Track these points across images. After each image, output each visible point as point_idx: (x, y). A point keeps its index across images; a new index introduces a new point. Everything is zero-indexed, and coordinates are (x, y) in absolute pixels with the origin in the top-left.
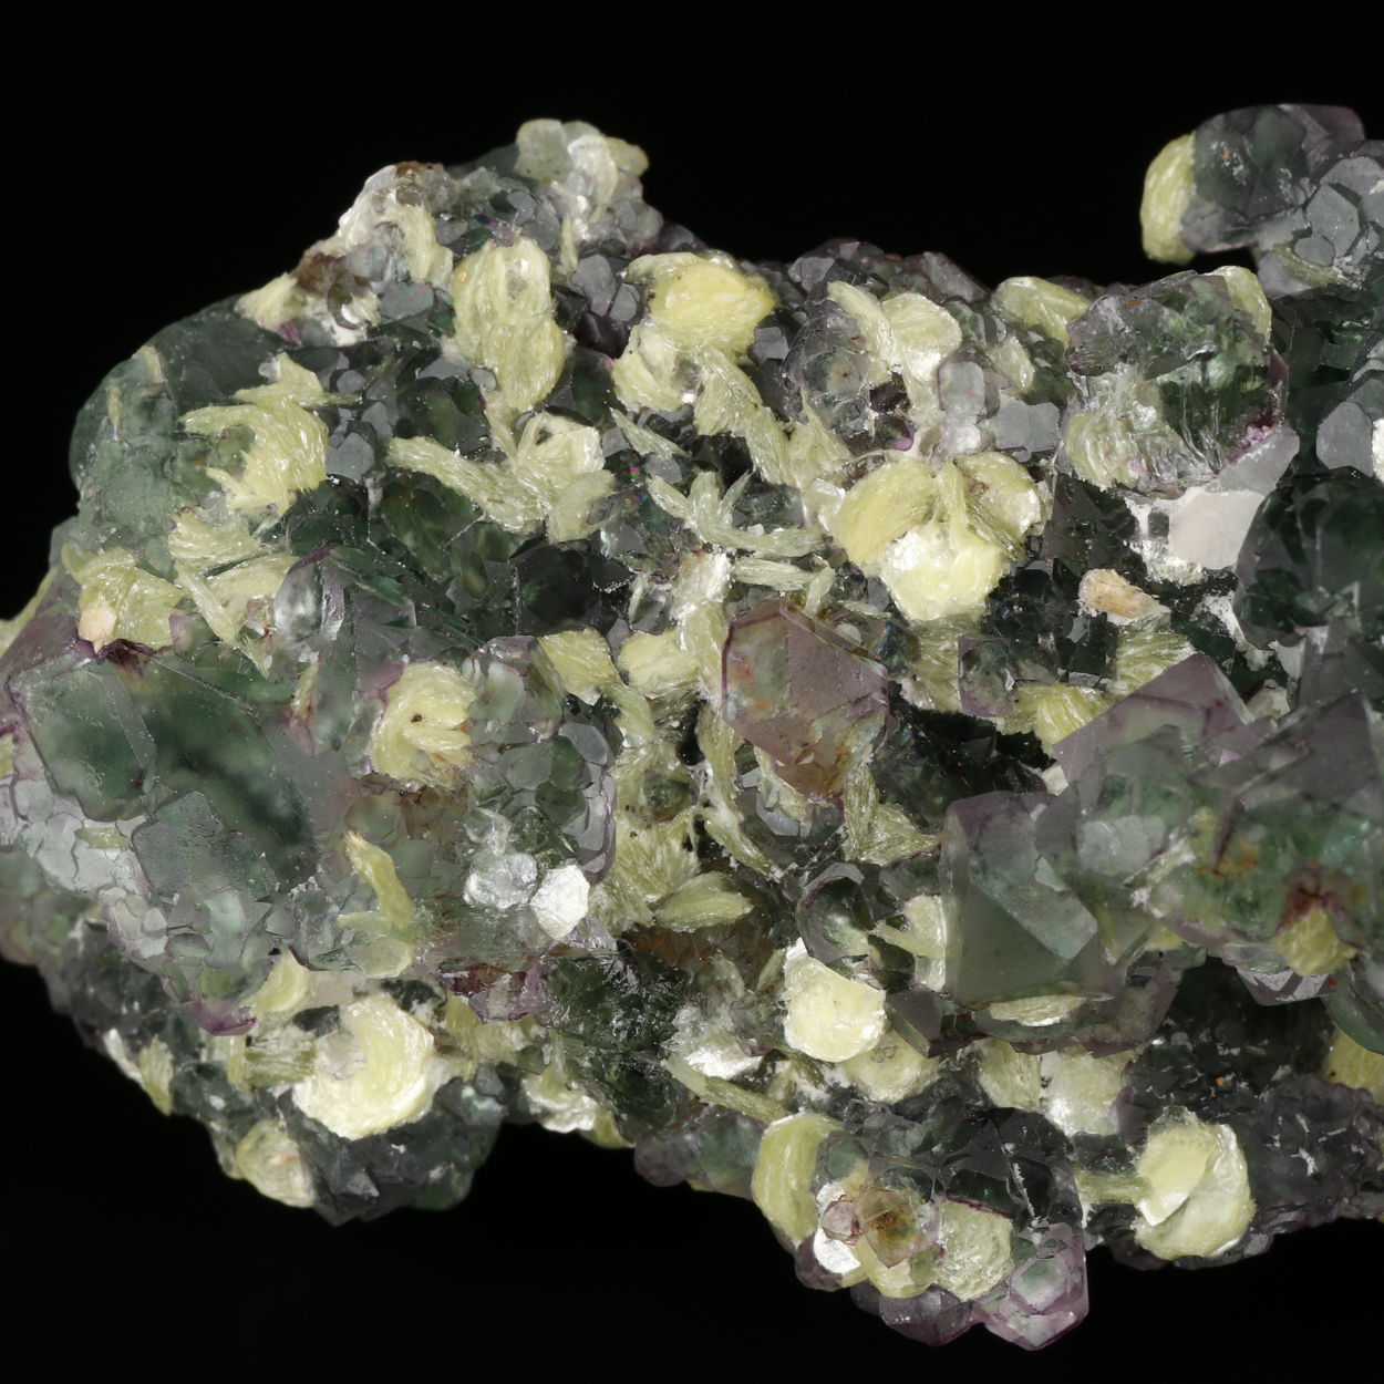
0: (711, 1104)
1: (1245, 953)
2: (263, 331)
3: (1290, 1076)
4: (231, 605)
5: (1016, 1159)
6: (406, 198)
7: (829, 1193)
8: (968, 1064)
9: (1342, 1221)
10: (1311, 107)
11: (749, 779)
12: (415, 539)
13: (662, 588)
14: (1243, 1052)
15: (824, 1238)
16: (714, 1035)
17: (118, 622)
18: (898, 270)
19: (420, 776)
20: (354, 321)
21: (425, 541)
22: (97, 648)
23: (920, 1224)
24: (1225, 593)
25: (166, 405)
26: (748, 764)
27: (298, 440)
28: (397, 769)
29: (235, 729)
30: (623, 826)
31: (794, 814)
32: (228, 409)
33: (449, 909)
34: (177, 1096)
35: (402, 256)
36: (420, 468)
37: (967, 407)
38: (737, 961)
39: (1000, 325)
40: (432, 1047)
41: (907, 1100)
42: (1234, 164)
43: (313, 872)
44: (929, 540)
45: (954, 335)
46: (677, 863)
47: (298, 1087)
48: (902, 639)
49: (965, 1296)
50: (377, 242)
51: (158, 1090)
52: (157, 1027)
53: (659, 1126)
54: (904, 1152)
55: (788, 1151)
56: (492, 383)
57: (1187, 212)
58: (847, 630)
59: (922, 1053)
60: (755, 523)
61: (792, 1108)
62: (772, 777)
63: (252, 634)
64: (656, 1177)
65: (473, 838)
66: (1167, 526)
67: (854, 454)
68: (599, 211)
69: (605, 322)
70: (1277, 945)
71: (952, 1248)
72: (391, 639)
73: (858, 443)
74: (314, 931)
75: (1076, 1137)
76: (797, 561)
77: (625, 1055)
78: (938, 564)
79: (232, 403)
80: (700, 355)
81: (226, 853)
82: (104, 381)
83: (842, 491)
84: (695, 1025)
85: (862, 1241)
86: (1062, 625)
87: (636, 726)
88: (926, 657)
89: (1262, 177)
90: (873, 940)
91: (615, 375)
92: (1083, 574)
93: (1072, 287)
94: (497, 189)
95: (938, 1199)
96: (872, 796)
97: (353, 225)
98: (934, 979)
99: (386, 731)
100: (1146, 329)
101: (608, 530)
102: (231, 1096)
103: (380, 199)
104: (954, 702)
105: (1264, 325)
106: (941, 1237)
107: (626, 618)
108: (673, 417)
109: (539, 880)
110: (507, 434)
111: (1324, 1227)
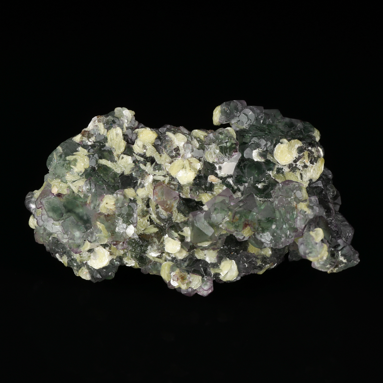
0: (153, 261)
1: (236, 234)
2: (77, 143)
3: (242, 252)
4: (76, 187)
5: (202, 267)
6: (99, 121)
7: (173, 274)
8: (193, 253)
9: (251, 274)
10: (238, 100)
11: (158, 210)
12: (103, 175)
13: (143, 181)
14: (235, 248)
15: (173, 281)
16: (153, 250)
17: (58, 190)
18: (177, 129)
19: (107, 212)
20: (91, 141)
21: (104, 175)
22: (55, 194)
23: (187, 278)
24: (230, 178)
25: (63, 156)
26: (157, 208)
27: (85, 160)
28: (104, 211)
29: (78, 206)
30: (138, 218)
31: (165, 215)
32: (73, 156)
33: (113, 233)
34: (68, 263)
35: (99, 131)
36: (104, 164)
37: (189, 150)
38: (157, 238)
39: (193, 138)
40: (109, 254)
41: (184, 259)
42: (227, 110)
43: (91, 228)
44: (183, 171)
45: (186, 140)
46: (146, 223)
47: (88, 261)
48: (180, 187)
49: (195, 289)
50: (94, 129)
51: (65, 263)
52: (65, 253)
53: (145, 265)
54: (184, 267)
55: (166, 268)
56: (114, 150)
57: (220, 118)
58: (172, 186)
59: (186, 251)
60: (157, 170)
61: (166, 261)
62: (162, 210)
63: (80, 191)
64: (145, 273)
65: (117, 222)
66: (221, 168)
67: (172, 159)
68: (129, 122)
69: (131, 140)
70: (242, 232)
71: (193, 281)
72: (102, 191)
73: (172, 157)
74: (92, 237)
75: (210, 263)
76: (163, 176)
77: (140, 254)
78: (185, 175)
79: (73, 155)
80: (147, 144)
81: (77, 226)
82: (53, 152)
83: (170, 164)
84: (151, 249)
85: (179, 281)
86: (205, 184)
87: (140, 203)
88: (184, 190)
89: (231, 113)
90: (179, 234)
91: (133, 148)
92: (208, 176)
93: (203, 130)
94: (113, 119)
95: (190, 274)
96: (177, 212)
97: (91, 126)
98: (188, 240)
99: (102, 206)
100: (217, 138)
101: (134, 172)
102: (77, 263)
103: (95, 121)
104: (189, 196)
105: (235, 136)
106: (191, 280)
107: (137, 186)
108: (142, 154)
109: (127, 227)
110: (117, 158)
111: (249, 275)
